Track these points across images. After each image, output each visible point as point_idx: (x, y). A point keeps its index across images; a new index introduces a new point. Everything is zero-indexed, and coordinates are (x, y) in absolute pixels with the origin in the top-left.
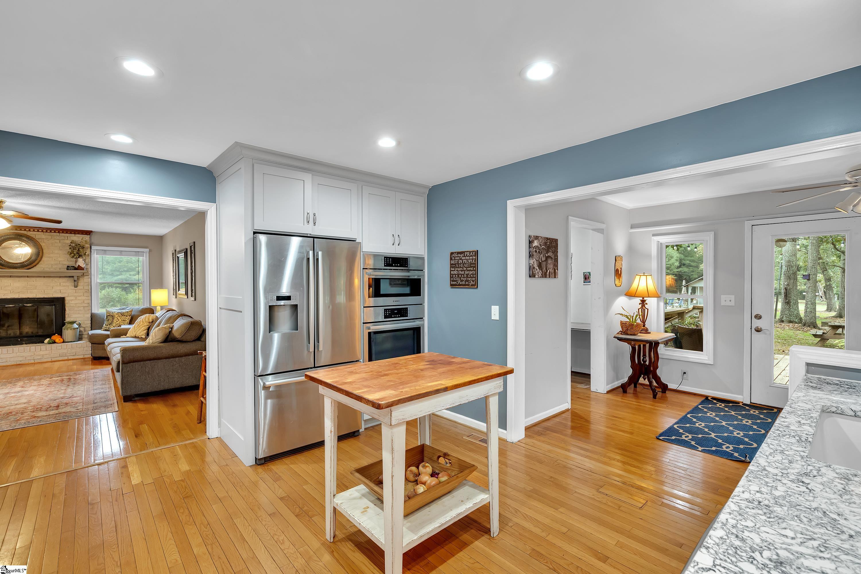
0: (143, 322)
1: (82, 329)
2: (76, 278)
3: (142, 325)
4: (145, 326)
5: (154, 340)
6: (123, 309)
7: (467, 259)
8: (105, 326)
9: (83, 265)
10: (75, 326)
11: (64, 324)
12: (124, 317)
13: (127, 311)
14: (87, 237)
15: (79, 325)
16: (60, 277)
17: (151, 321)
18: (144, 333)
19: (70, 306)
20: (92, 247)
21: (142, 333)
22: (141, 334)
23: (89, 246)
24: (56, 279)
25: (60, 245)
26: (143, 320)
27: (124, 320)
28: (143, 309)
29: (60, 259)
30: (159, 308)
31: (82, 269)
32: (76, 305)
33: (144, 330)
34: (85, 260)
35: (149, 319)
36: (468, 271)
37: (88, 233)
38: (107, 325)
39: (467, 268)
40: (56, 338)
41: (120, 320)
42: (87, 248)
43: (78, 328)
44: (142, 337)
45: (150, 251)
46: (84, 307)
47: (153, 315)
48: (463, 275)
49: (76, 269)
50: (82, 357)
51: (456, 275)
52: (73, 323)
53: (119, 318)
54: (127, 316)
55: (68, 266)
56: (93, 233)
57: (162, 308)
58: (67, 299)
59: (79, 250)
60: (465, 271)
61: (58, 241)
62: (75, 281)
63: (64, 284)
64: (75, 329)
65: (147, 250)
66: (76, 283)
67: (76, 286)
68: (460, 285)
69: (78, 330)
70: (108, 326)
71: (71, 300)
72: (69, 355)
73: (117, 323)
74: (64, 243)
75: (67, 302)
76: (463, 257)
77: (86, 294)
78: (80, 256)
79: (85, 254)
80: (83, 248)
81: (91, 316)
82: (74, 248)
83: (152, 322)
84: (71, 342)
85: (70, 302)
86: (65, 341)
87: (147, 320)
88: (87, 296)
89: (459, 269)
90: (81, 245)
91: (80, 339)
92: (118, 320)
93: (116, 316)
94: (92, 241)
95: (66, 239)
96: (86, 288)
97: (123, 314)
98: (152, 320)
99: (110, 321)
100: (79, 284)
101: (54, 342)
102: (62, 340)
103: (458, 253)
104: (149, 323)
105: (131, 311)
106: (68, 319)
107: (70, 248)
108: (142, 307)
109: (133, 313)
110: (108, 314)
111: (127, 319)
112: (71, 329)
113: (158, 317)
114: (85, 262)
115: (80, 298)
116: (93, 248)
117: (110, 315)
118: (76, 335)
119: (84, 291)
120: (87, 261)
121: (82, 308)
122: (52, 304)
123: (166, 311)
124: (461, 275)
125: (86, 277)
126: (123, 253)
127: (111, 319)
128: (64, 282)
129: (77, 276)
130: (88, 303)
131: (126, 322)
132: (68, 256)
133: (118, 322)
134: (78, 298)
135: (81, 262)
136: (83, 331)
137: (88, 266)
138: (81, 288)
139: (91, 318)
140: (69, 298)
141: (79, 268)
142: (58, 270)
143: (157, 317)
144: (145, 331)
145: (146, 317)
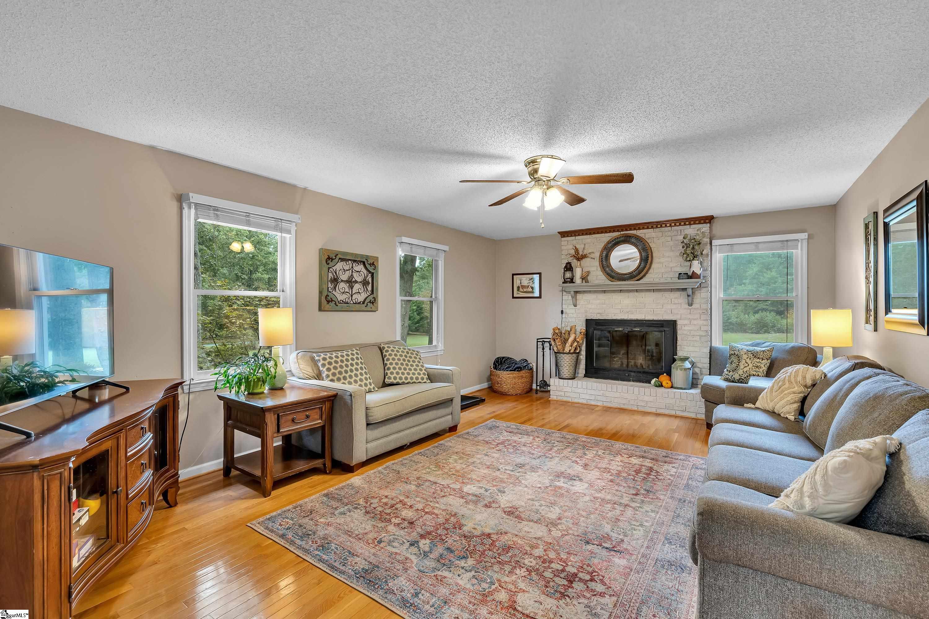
0: (790, 382)
1: (697, 370)
2: (690, 292)
3: (789, 388)
4: (794, 393)
5: (821, 501)
6: (757, 345)
8: (727, 373)
9: (698, 271)
10: (687, 365)
11: (674, 360)
12: (758, 360)
13: (764, 349)
14: (705, 228)
15: (693, 364)
16: (672, 290)
17: (809, 382)
18: (792, 410)
19: (683, 334)
20: (713, 241)
21: (787, 408)
22: (784, 410)
23: (708, 240)
24: (667, 294)
25: (671, 243)
26: (790, 376)
27: (757, 367)
28: (793, 347)
29: (671, 265)
30: (828, 351)
31: (698, 277)
32: (690, 333)
33: (792, 401)
34: (701, 263)
35: (804, 378)
37: (709, 220)
38: (730, 371)
40: (664, 378)
41: (751, 366)
42: (706, 244)
43: (690, 369)
44: (787, 418)
45: (810, 237)
46: (701, 336)
47: (814, 369)
49: (690, 277)
50: (693, 416)
52: (685, 359)
53: (748, 361)
54: (763, 359)
55: (680, 274)
56: (715, 220)
57: (837, 352)
58: (679, 323)
59: (693, 248)
61: (669, 239)
62: (688, 296)
63: (676, 301)
64: (686, 369)
65: (804, 236)
66: (690, 298)
67: (690, 304)
69: (691, 372)
70: (731, 373)
71: (685, 325)
72: (677, 408)
73: (745, 370)
74: (676, 241)
75: (679, 327)
77: (703, 317)
78: (695, 257)
79: (702, 254)
80: (699, 244)
81: (710, 351)
82: (687, 246)
83: (814, 385)
84: (681, 389)
85: (683, 328)
86: (673, 386)
87: (799, 378)
88: (704, 320)
90: (696, 240)
91: (694, 385)
92: (747, 365)
93: (745, 357)
94: (714, 232)
95: (679, 233)
96: (704, 306)
97: (755, 355)
98: (814, 380)
99: (734, 365)
100: (694, 300)
101: (661, 386)
102: (670, 384)
104: (806, 386)
105: (771, 350)
106: (681, 353)
107: (683, 247)
108: (792, 344)
109: (774, 354)
110: (732, 352)
111: (762, 366)
112: (681, 370)
113: (829, 375)
114: (701, 265)
115: (695, 322)
116: (715, 242)
117: (735, 354)
118: (687, 379)
119: (701, 312)
120: (705, 264)
121: (697, 338)
122: (661, 329)
123: (848, 364)
125: (704, 290)
126: (760, 246)
127: (736, 361)
128: (675, 298)
129: (692, 289)
130: (707, 331)
131: (761, 370)
132: (681, 259)
133: (747, 369)
134: (693, 322)
135: (696, 267)
136: (699, 374)
137: (707, 272)
138: (697, 307)
139: (710, 355)
140: (681, 321)
141: (694, 276)
142: (669, 280)
143: (825, 376)
144: (796, 406)
145: (797, 372)
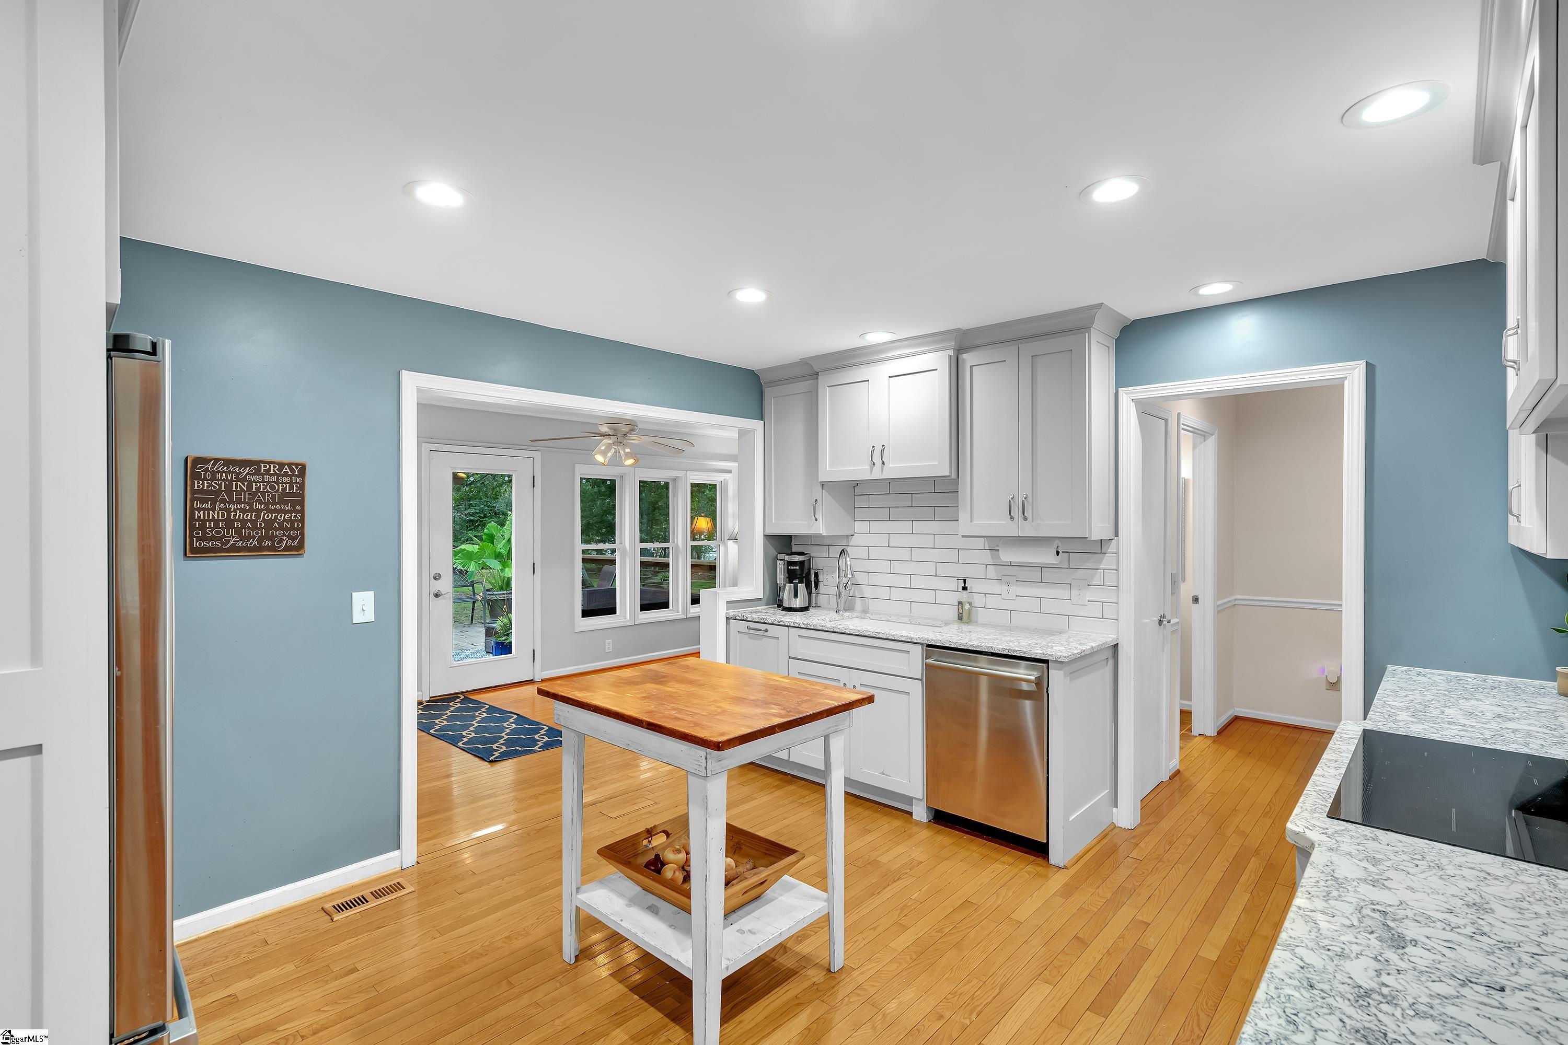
7: (268, 482)
36: (272, 512)
39: (267, 504)
48: (254, 522)
51: (216, 522)
60: (259, 511)
68: (234, 549)
76: (253, 475)
89: (233, 507)
103: (228, 462)
124: (244, 522)
